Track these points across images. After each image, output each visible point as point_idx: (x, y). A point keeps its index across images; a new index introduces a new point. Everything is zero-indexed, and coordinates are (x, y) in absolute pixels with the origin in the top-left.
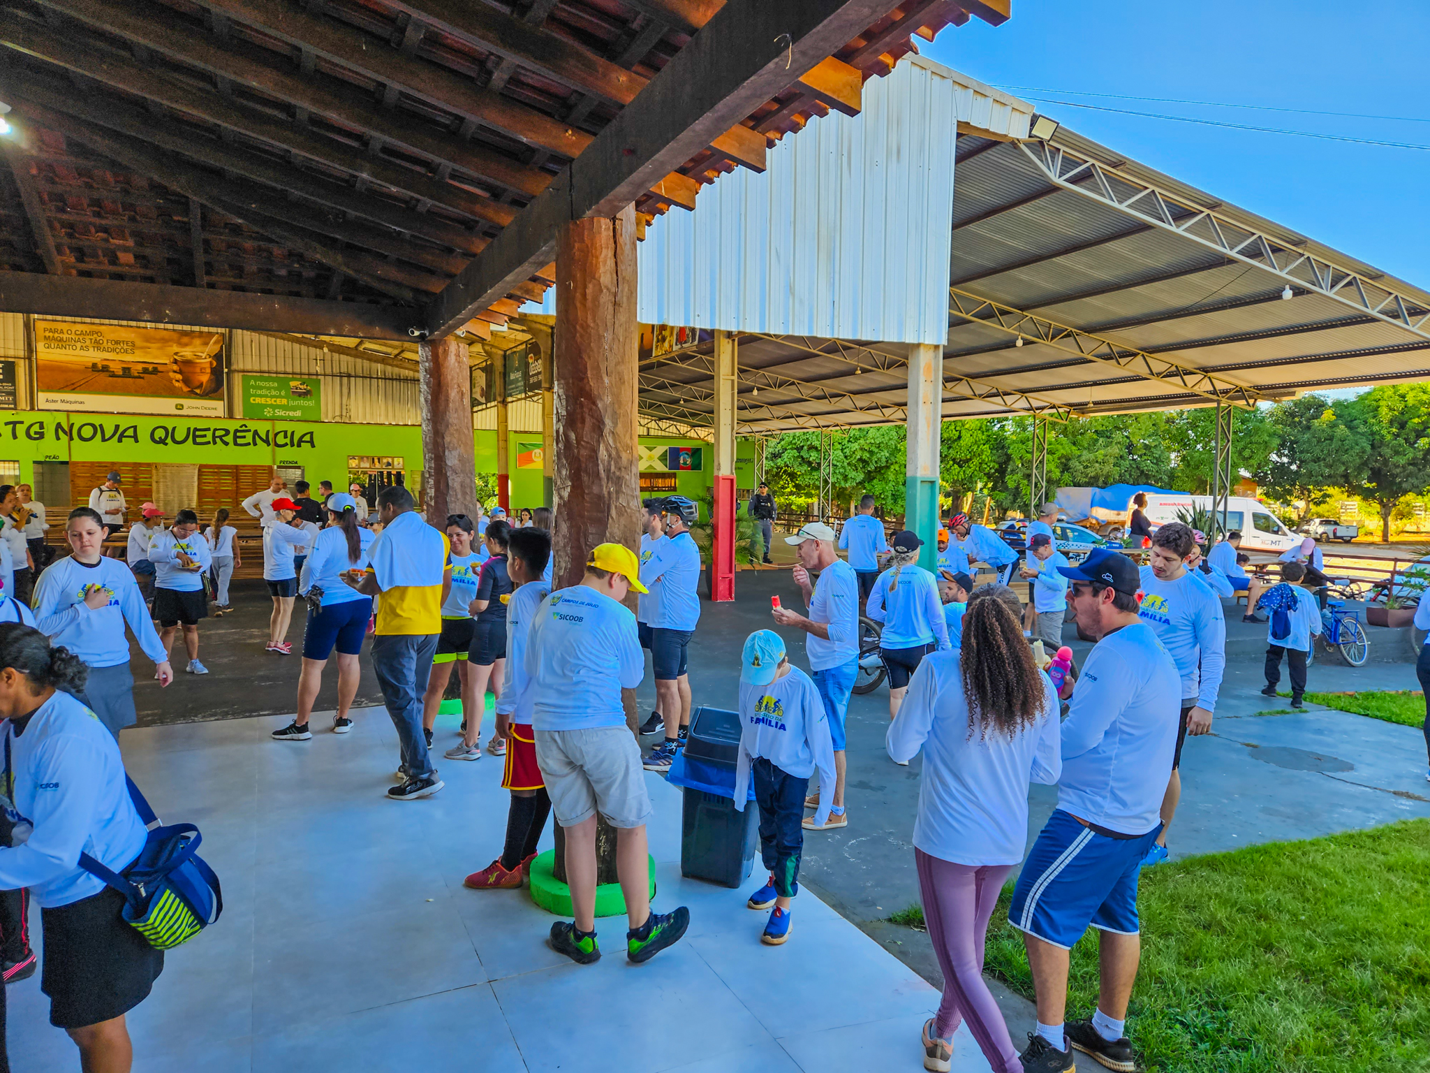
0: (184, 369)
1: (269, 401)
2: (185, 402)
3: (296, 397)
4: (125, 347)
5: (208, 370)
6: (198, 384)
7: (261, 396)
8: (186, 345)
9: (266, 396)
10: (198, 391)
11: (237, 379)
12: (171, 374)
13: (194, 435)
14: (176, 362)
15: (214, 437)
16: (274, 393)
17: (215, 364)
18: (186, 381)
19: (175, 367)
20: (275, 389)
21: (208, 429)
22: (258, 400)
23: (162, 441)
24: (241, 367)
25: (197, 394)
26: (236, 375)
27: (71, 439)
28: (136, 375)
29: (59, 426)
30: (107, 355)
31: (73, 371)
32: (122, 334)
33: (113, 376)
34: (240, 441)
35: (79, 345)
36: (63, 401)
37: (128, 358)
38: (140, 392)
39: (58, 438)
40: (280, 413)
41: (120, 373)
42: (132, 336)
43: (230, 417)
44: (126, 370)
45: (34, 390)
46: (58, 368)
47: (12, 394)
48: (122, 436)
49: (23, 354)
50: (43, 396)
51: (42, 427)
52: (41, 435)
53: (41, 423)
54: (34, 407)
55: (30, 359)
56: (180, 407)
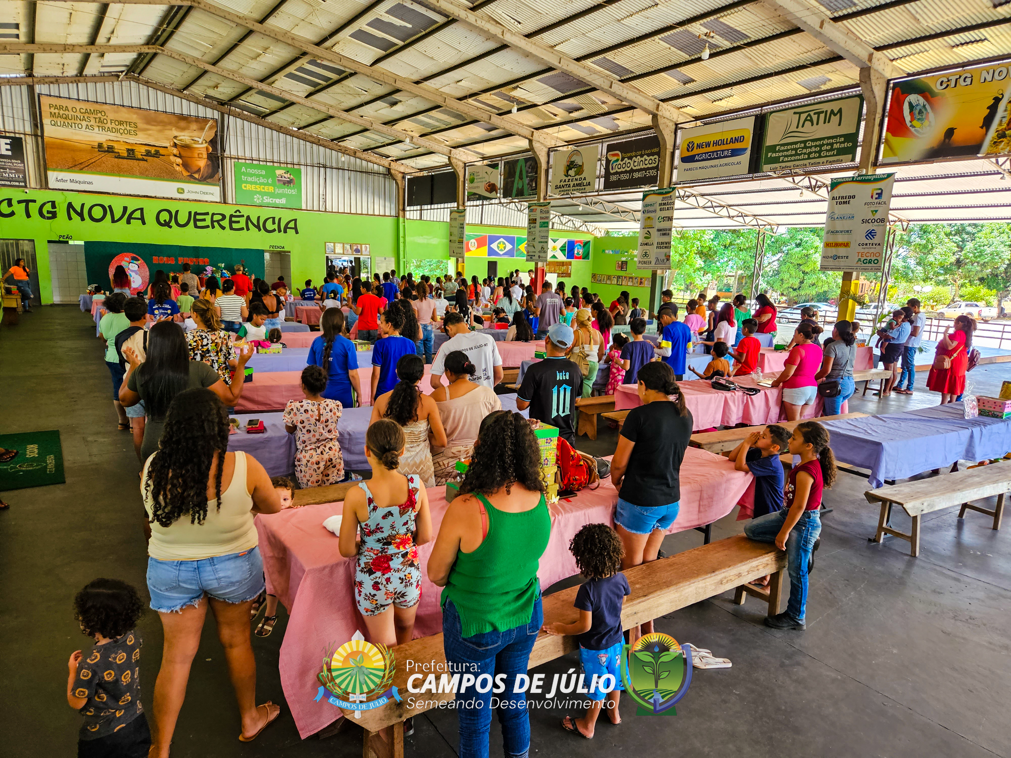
0: (183, 154)
1: (259, 188)
2: (187, 186)
3: (281, 184)
4: (128, 128)
5: (205, 156)
6: (196, 169)
7: (251, 183)
8: (183, 129)
9: (255, 183)
10: (196, 176)
11: (228, 164)
12: (172, 158)
13: (195, 219)
14: (175, 145)
15: (212, 221)
16: (262, 180)
17: (211, 149)
18: (186, 166)
19: (175, 151)
20: (264, 177)
21: (207, 214)
22: (249, 187)
23: (167, 224)
24: (233, 153)
25: (195, 179)
26: (229, 161)
27: (83, 219)
28: (141, 157)
29: (70, 206)
30: (112, 136)
31: (80, 150)
32: (124, 115)
33: (119, 157)
34: (235, 226)
35: (84, 123)
36: (72, 181)
37: (132, 139)
38: (144, 174)
39: (70, 218)
40: (267, 200)
41: (126, 155)
42: (134, 117)
43: (225, 203)
44: (131, 152)
45: (44, 168)
46: (64, 146)
47: (22, 171)
48: (130, 218)
49: (29, 130)
50: (52, 175)
51: (54, 206)
52: (54, 214)
53: (53, 203)
54: (44, 186)
55: (36, 136)
56: (181, 191)
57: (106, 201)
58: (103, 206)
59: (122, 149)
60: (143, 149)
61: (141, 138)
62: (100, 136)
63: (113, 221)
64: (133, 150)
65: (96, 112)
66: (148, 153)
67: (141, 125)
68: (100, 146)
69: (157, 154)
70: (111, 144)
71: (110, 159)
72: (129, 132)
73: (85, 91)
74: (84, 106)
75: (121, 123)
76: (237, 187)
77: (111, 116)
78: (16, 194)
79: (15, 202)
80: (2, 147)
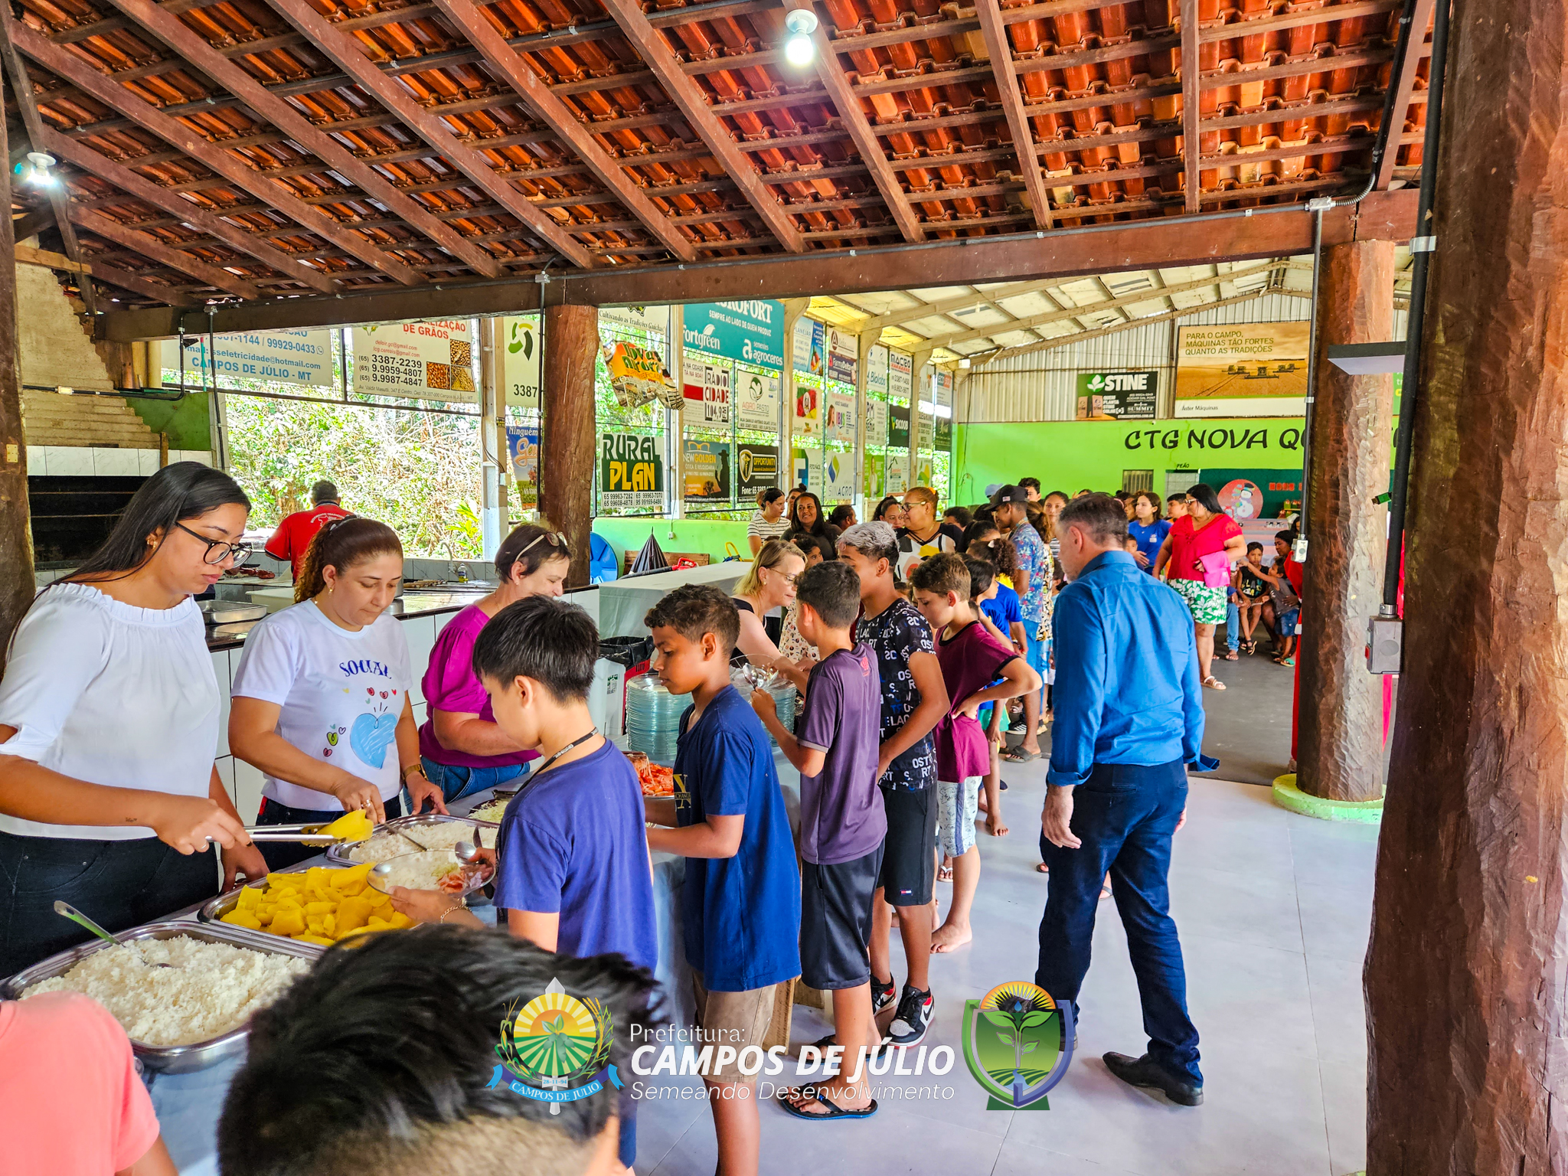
4: (1264, 345)
27: (1202, 446)
28: (1271, 374)
29: (1192, 433)
30: (1244, 356)
31: (1210, 376)
32: (1261, 332)
33: (1248, 377)
35: (1218, 348)
36: (1198, 408)
37: (1265, 356)
38: (1273, 393)
39: (1190, 446)
41: (1256, 373)
42: (1271, 332)
44: (1262, 370)
45: (1173, 397)
46: (1196, 374)
47: (1153, 403)
48: (1251, 441)
49: (1165, 362)
50: (1179, 404)
51: (1176, 435)
52: (1175, 444)
53: (1176, 432)
54: (1171, 414)
55: (1171, 367)
57: (1227, 425)
58: (1225, 432)
59: (1252, 368)
60: (1276, 366)
61: (1277, 354)
62: (1232, 358)
63: (1233, 446)
64: (1264, 368)
65: (1232, 333)
66: (1282, 369)
67: (1277, 339)
68: (1231, 368)
69: (1292, 368)
70: (1241, 365)
71: (1239, 381)
72: (1263, 350)
73: (1222, 314)
74: (1219, 330)
75: (1255, 341)
77: (1247, 335)
78: (1144, 426)
79: (1142, 434)
80: (1139, 383)
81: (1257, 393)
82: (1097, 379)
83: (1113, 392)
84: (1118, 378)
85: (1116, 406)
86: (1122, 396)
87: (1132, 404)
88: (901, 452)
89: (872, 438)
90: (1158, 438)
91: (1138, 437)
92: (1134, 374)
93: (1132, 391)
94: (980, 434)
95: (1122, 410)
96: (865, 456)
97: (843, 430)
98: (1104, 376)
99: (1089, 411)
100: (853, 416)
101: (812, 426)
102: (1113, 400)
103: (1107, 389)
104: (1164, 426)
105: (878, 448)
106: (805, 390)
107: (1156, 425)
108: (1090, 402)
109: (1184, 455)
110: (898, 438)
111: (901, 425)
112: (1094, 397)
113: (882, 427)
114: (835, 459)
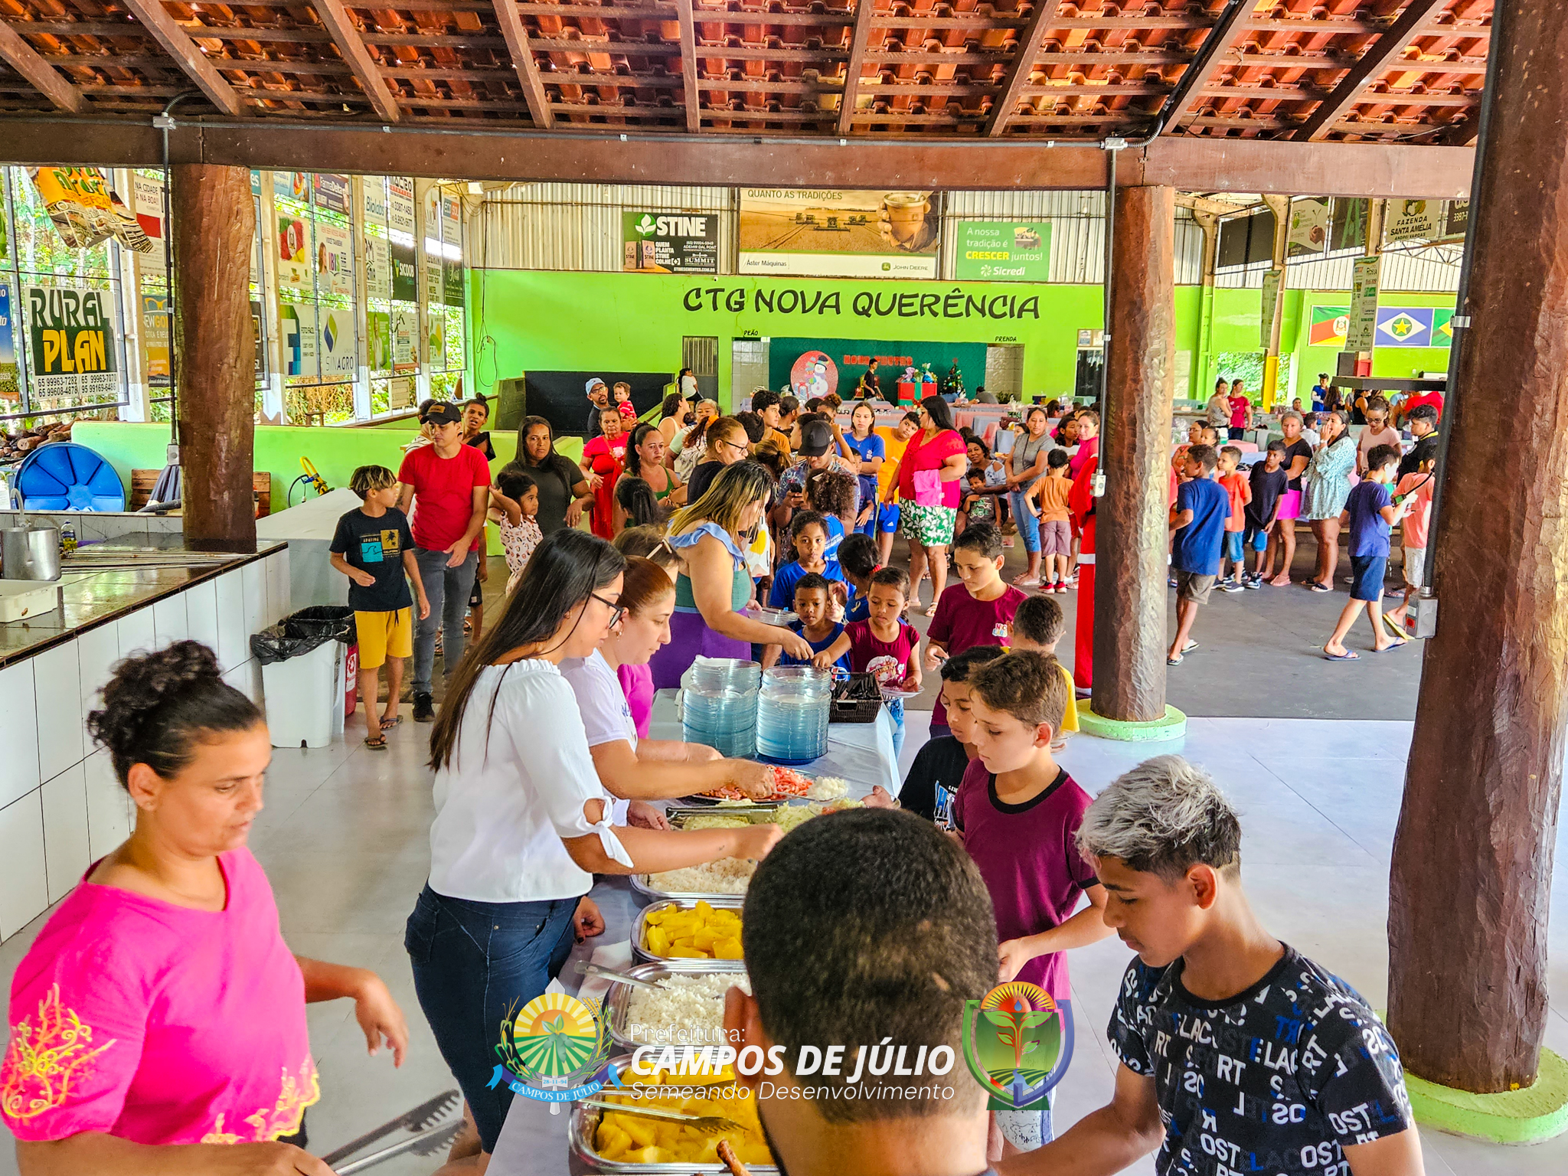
0: (894, 217)
1: (989, 256)
2: (894, 260)
3: (1021, 248)
5: (921, 217)
6: (907, 236)
7: (978, 249)
9: (985, 249)
10: (907, 245)
11: (951, 226)
12: (880, 225)
13: (900, 303)
14: (885, 208)
15: (922, 306)
16: (994, 244)
17: (929, 207)
18: (895, 233)
19: (885, 215)
20: (997, 239)
21: (916, 296)
22: (975, 255)
23: (865, 312)
24: (959, 211)
25: (906, 249)
26: (951, 221)
27: (771, 310)
28: (842, 226)
29: (759, 294)
31: (776, 225)
33: (818, 229)
34: (950, 311)
36: (764, 263)
37: (834, 205)
38: (844, 249)
39: (758, 310)
40: (999, 272)
41: (825, 225)
43: (941, 279)
44: (832, 220)
45: (736, 249)
46: (760, 220)
47: (714, 255)
48: (823, 306)
49: (725, 205)
50: (744, 257)
51: (742, 296)
52: (741, 305)
53: (742, 291)
54: (735, 271)
55: (732, 211)
56: (886, 267)
57: (797, 285)
58: (794, 293)
59: (821, 219)
60: (846, 217)
61: (847, 201)
62: (800, 204)
63: (804, 311)
64: (835, 219)
66: (853, 221)
68: (799, 217)
69: (863, 221)
70: (810, 213)
71: (808, 233)
72: (833, 196)
76: (959, 255)
78: (705, 283)
79: (703, 293)
80: (695, 228)
81: (830, 249)
82: (647, 220)
83: (667, 238)
84: (672, 220)
85: (671, 256)
86: (678, 243)
87: (690, 254)
88: (409, 307)
89: (373, 288)
90: (722, 298)
91: (698, 296)
92: (690, 216)
93: (689, 238)
94: (502, 283)
95: (678, 261)
96: (368, 313)
97: (339, 278)
98: (655, 216)
99: (638, 261)
100: (349, 258)
101: (300, 273)
102: (666, 248)
103: (660, 233)
104: (730, 284)
105: (381, 304)
106: (289, 222)
107: (719, 282)
108: (639, 249)
109: (751, 319)
110: (405, 289)
111: (407, 271)
112: (645, 243)
113: (385, 275)
114: (331, 319)
